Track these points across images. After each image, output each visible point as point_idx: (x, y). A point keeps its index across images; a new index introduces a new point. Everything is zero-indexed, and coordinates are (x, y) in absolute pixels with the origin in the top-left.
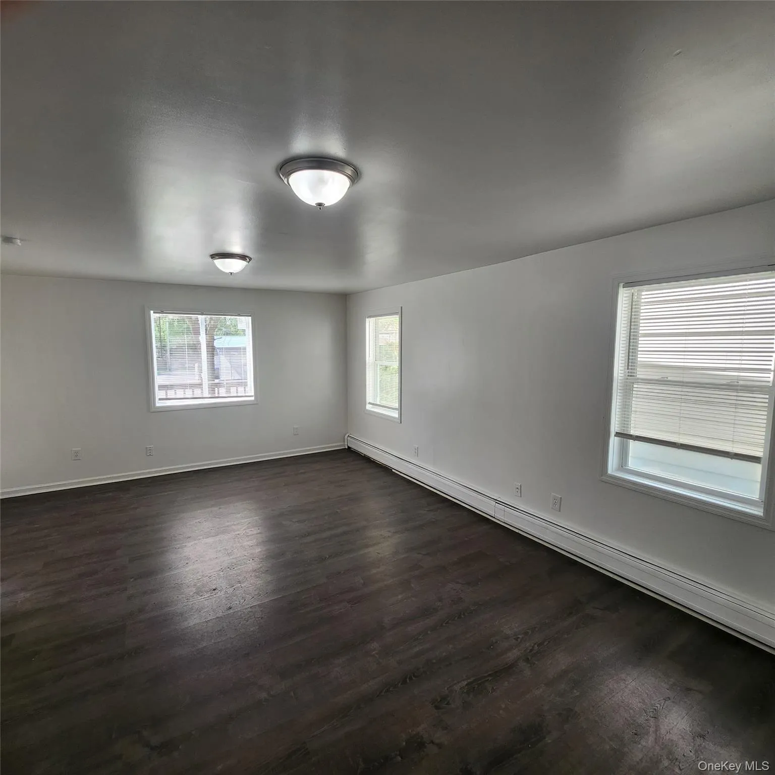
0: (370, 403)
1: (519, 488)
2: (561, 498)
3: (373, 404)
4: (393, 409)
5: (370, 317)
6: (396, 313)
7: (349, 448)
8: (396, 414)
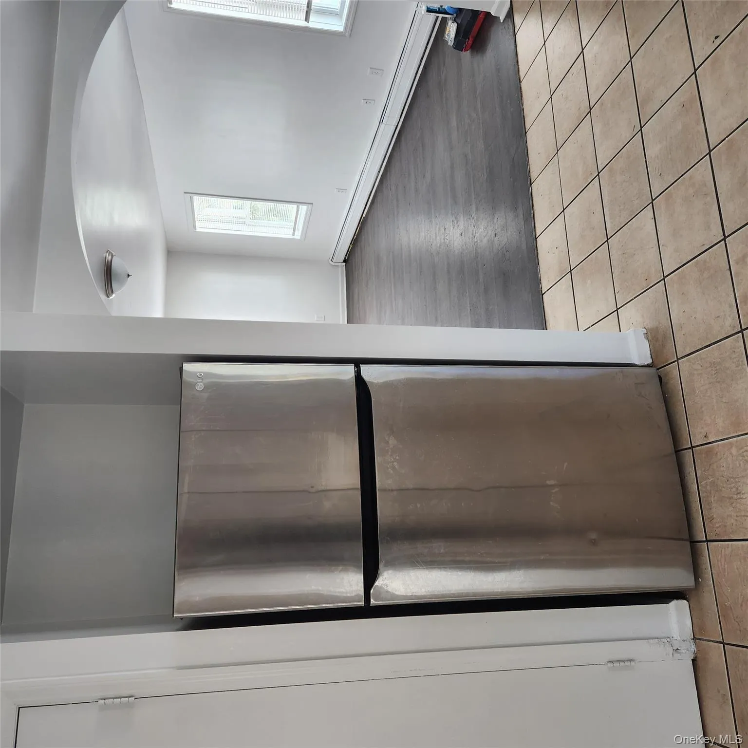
0: (293, 234)
1: (366, 101)
2: (371, 68)
3: (294, 230)
4: (298, 211)
5: (195, 227)
6: (191, 198)
7: (345, 261)
8: (304, 208)
